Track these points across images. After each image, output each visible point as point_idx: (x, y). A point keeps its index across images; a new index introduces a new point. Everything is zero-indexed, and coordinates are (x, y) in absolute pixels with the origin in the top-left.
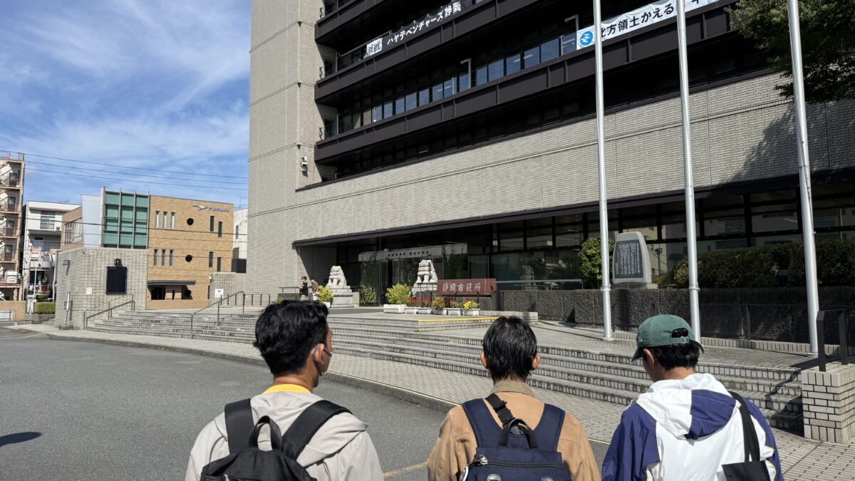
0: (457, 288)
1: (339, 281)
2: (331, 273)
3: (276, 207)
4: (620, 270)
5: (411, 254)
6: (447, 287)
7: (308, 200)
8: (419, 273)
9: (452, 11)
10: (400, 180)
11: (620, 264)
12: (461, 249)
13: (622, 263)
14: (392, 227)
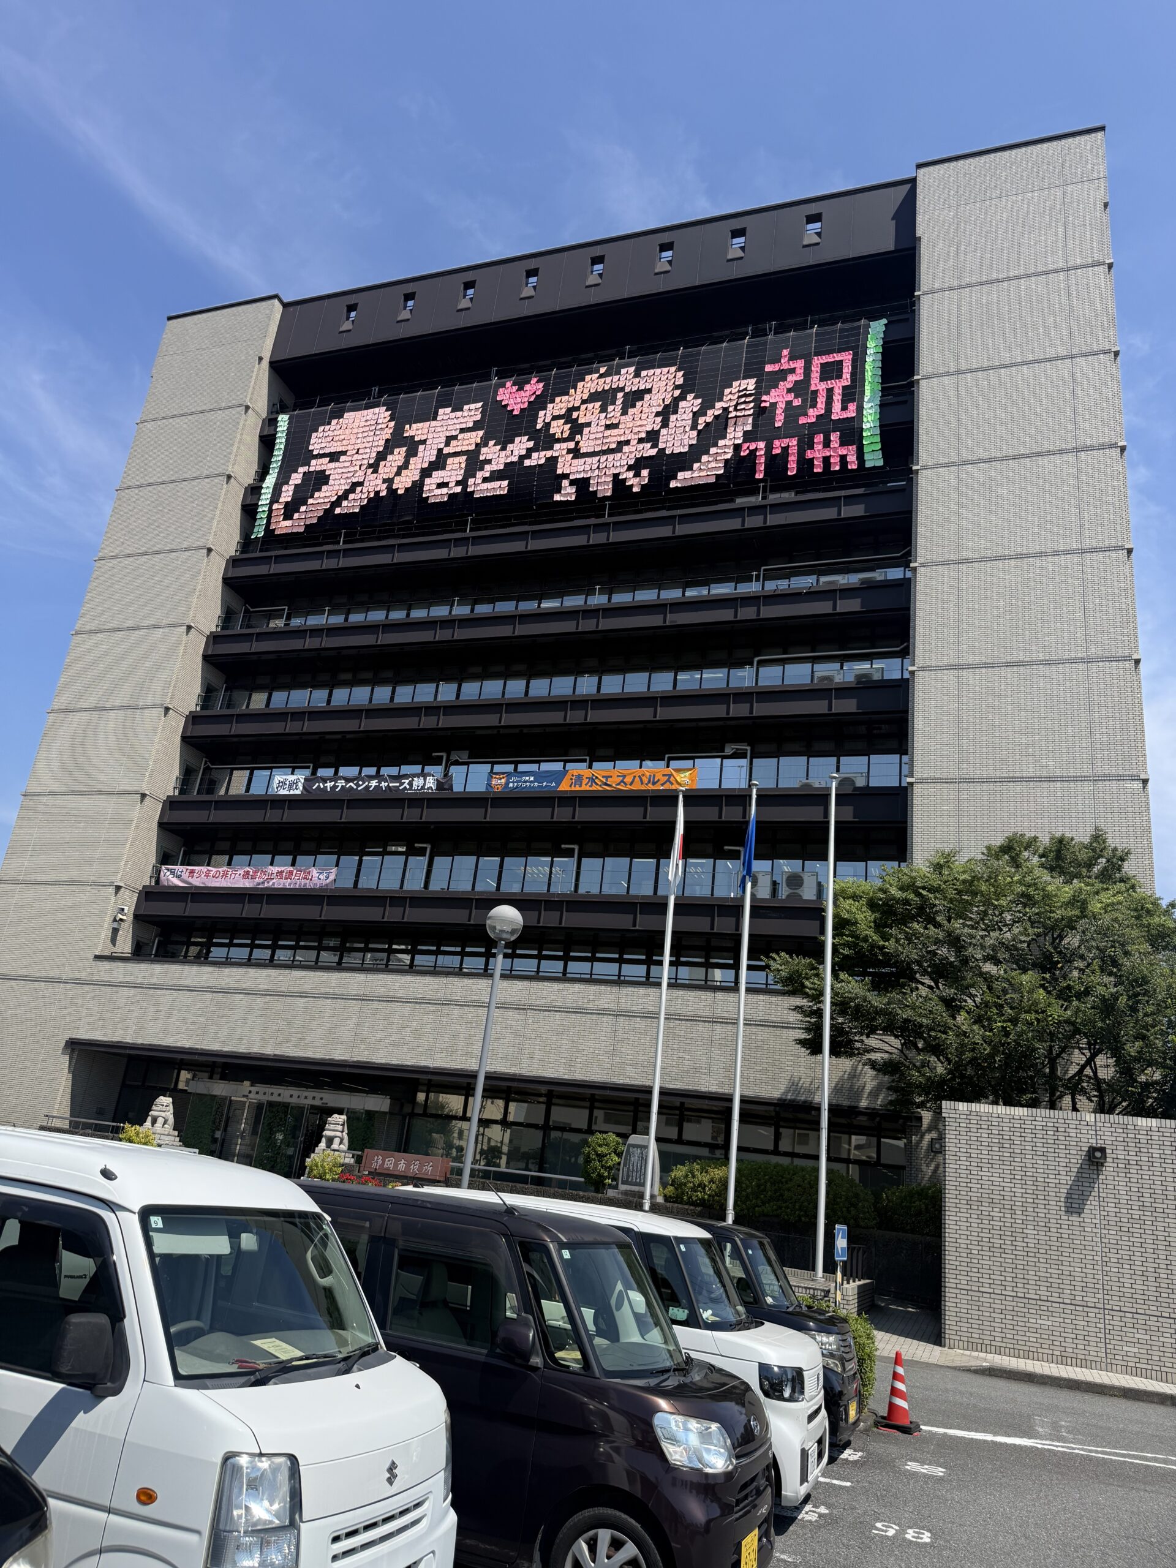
0: (396, 1165)
1: (165, 1123)
2: (154, 1107)
3: (43, 973)
4: (628, 1176)
5: (291, 1096)
6: (380, 1162)
7: (120, 978)
8: (326, 1133)
9: (425, 784)
10: (308, 988)
11: (628, 1169)
12: (379, 1103)
13: (631, 1168)
14: (278, 1052)
